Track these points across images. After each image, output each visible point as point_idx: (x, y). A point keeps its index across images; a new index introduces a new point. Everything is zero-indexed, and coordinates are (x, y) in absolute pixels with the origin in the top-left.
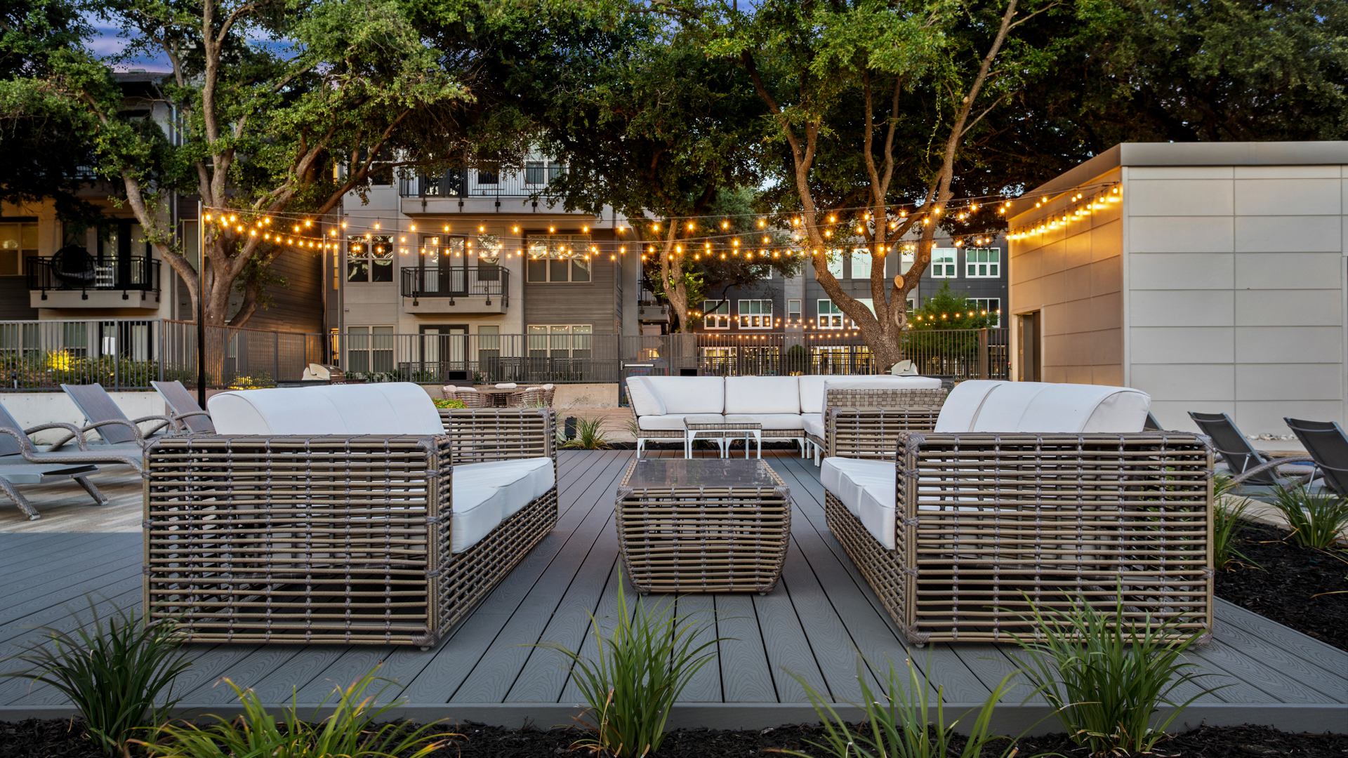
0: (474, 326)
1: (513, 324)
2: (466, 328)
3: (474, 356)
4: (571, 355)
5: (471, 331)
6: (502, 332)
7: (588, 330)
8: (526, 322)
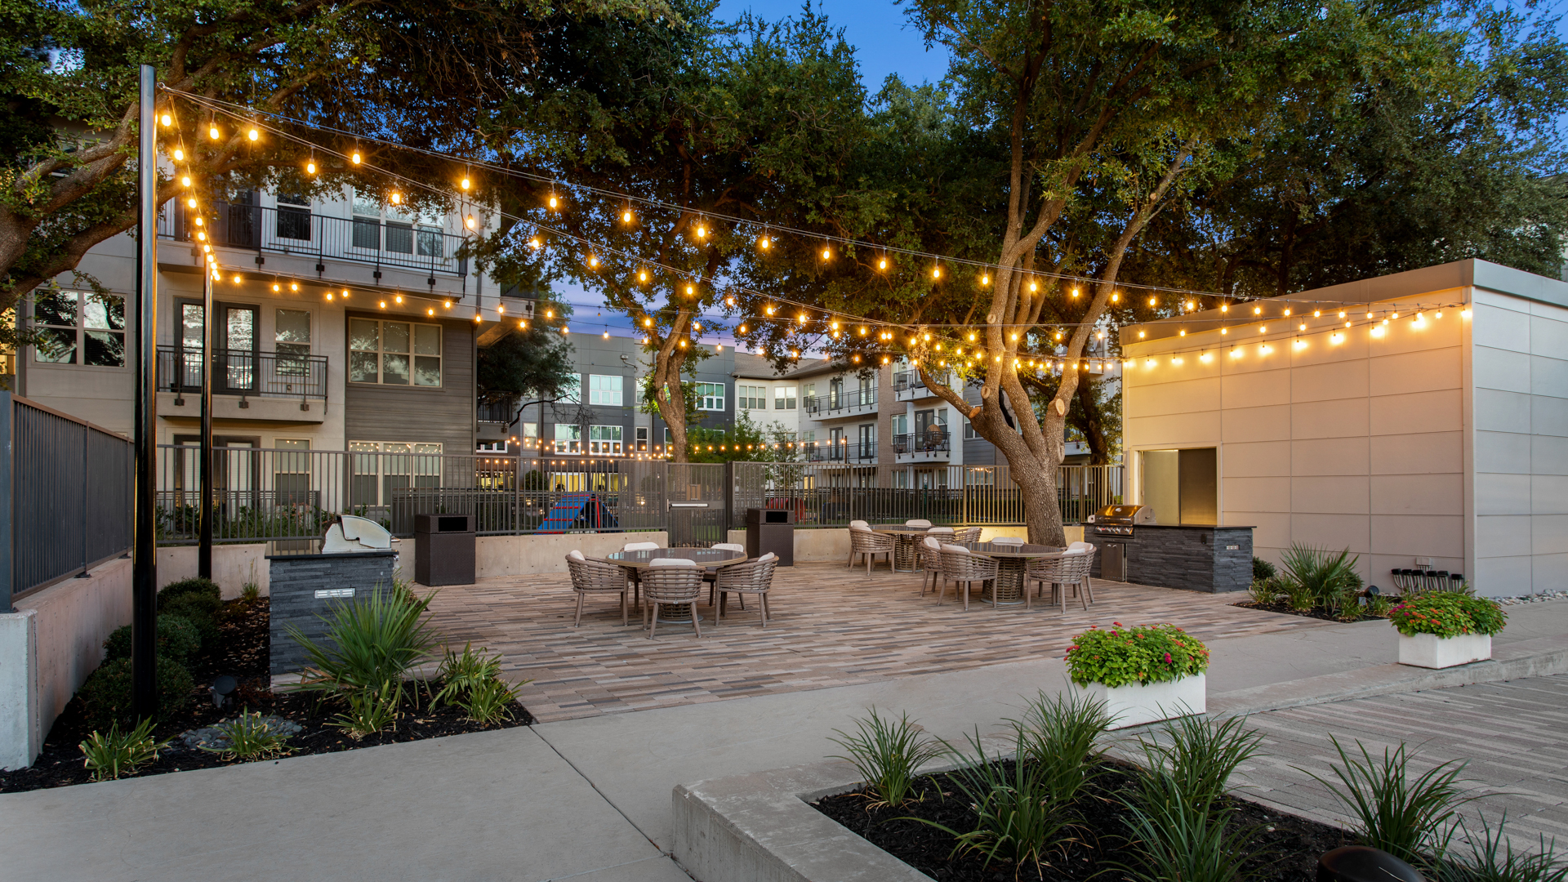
0: (268, 439)
1: (331, 438)
2: (256, 442)
3: (268, 483)
4: (413, 484)
5: (263, 445)
6: (314, 446)
7: (437, 449)
8: (348, 437)
